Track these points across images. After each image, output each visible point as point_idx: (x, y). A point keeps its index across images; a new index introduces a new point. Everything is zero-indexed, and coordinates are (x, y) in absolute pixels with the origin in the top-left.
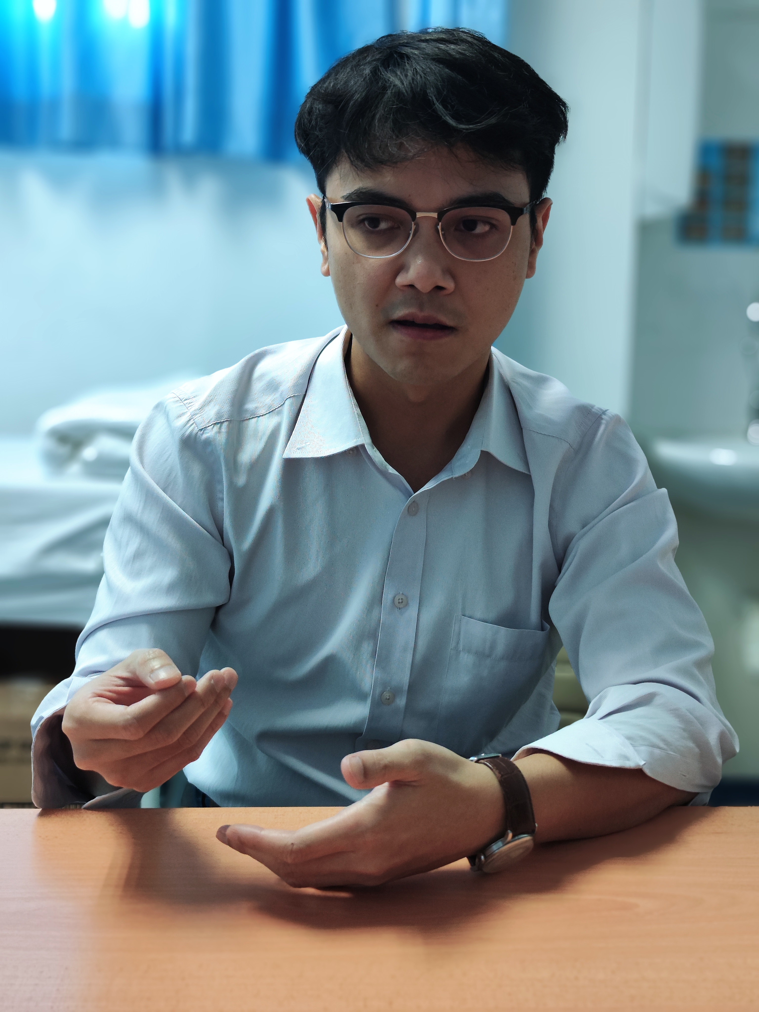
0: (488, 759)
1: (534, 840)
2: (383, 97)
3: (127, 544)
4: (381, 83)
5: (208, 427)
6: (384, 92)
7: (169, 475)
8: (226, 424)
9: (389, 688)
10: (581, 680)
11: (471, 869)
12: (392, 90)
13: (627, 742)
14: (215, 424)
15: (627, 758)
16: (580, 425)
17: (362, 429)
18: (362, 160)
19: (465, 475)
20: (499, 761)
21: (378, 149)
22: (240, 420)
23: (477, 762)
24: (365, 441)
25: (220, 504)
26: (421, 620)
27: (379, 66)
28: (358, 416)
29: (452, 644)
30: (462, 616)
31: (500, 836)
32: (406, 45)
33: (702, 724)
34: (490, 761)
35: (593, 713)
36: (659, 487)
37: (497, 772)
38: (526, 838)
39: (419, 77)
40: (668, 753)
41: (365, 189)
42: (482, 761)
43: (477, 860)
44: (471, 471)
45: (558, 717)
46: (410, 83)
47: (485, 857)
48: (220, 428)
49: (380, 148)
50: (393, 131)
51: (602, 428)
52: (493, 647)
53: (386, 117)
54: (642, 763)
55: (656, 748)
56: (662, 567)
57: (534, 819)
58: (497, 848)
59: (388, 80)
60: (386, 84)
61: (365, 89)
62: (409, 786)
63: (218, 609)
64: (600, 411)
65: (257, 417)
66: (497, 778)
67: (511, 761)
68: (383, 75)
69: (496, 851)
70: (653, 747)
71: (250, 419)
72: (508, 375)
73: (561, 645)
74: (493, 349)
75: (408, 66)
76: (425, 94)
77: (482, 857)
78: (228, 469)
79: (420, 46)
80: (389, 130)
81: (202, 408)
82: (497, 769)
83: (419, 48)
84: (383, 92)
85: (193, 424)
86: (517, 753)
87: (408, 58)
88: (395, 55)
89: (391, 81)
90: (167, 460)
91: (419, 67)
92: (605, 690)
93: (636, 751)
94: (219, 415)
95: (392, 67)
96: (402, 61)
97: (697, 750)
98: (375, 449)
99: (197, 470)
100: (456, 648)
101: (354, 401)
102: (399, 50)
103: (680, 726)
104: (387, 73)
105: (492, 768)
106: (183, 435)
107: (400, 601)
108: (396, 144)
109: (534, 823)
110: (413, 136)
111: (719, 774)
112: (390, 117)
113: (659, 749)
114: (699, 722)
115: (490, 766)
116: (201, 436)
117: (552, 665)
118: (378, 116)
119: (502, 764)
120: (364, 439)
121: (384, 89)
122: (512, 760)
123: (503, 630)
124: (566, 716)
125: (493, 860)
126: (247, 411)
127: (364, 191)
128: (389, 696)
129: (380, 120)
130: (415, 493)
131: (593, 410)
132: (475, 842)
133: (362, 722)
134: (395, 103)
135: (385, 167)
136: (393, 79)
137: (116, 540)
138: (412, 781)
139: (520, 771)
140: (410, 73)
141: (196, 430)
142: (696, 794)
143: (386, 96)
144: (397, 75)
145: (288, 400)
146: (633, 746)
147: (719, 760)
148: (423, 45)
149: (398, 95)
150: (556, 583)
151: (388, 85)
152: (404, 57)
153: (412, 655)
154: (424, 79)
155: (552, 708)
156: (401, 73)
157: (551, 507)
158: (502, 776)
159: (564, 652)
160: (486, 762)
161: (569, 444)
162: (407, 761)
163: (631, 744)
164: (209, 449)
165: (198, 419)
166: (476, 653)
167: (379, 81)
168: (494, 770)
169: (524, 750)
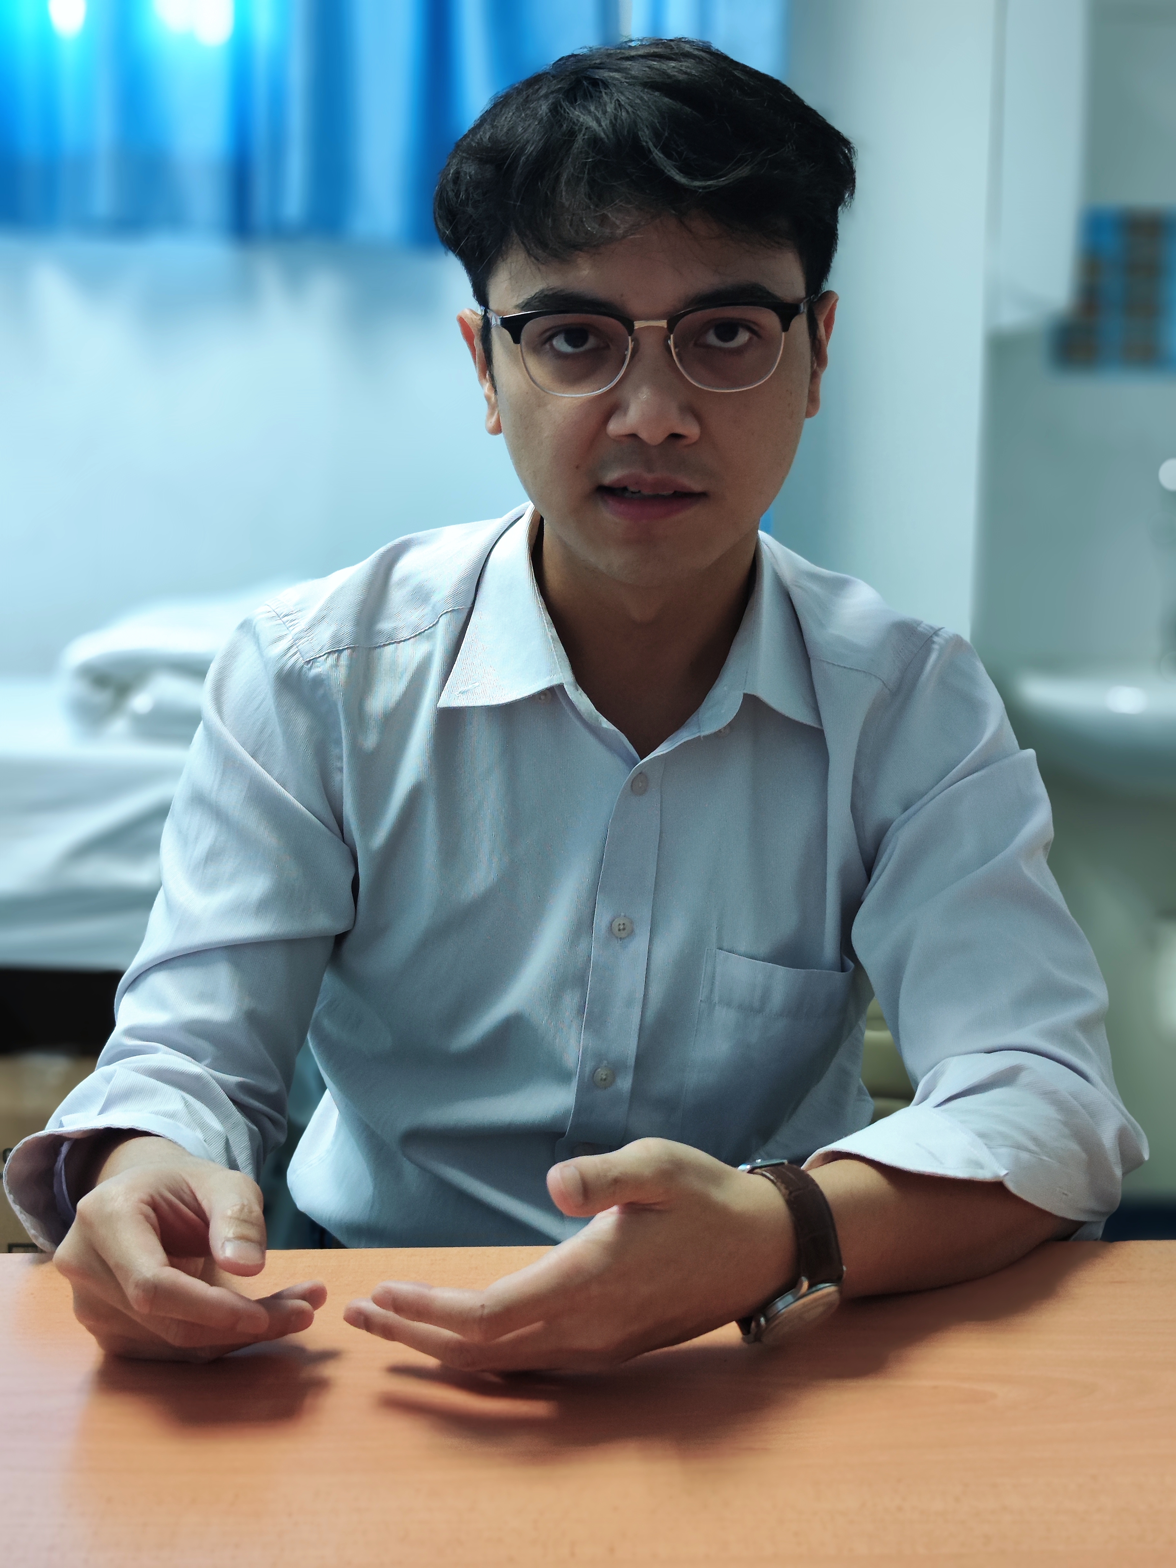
0: (769, 1168)
1: (840, 1292)
2: (571, 148)
3: (197, 838)
4: (567, 126)
5: (318, 657)
6: (573, 139)
7: (261, 731)
8: (346, 653)
9: (605, 1062)
10: (902, 1048)
11: (743, 1339)
12: (584, 135)
13: (980, 1141)
14: (329, 653)
15: (980, 1165)
16: (899, 652)
17: (559, 660)
18: (543, 244)
19: (720, 731)
20: (784, 1170)
21: (569, 227)
22: (369, 646)
23: (751, 1171)
24: (564, 678)
25: (337, 777)
26: (653, 956)
27: (562, 100)
28: (553, 640)
29: (702, 993)
30: (718, 950)
31: (790, 1286)
32: (600, 66)
33: (1092, 1115)
34: (771, 1171)
35: (924, 1098)
36: (1023, 746)
37: (782, 1187)
38: (828, 1290)
39: (624, 114)
40: (1041, 1159)
41: (551, 289)
42: (758, 1170)
43: (753, 1325)
44: (730, 724)
45: (871, 1104)
46: (611, 122)
47: (767, 1321)
48: (338, 659)
49: (571, 225)
50: (590, 199)
51: (933, 657)
52: (765, 997)
53: (578, 177)
54: (1003, 1172)
55: (1025, 1150)
56: (1028, 872)
57: (840, 1259)
58: (783, 1306)
59: (577, 120)
60: (574, 127)
61: (544, 135)
62: (651, 1210)
63: (340, 939)
64: (931, 630)
65: (395, 642)
66: (784, 1196)
67: (803, 1171)
68: (568, 113)
69: (783, 1311)
70: (1018, 1149)
71: (385, 645)
72: (788, 576)
73: (872, 994)
74: (762, 534)
75: (606, 98)
76: (636, 139)
77: (762, 1320)
78: (349, 723)
79: (622, 66)
80: (583, 196)
81: (311, 627)
82: (783, 1182)
83: (620, 68)
84: (570, 138)
85: (296, 653)
86: (809, 1159)
87: (606, 85)
88: (584, 82)
89: (581, 122)
90: (258, 708)
91: (623, 98)
92: (942, 1062)
93: (993, 1154)
94: (336, 639)
95: (582, 101)
96: (596, 91)
97: (1084, 1155)
98: (580, 690)
99: (301, 723)
100: (709, 999)
101: (546, 617)
102: (590, 73)
103: (1059, 1117)
104: (575, 109)
105: (775, 1181)
106: (282, 669)
107: (622, 927)
108: (596, 216)
109: (841, 1265)
110: (621, 204)
111: (1117, 1193)
112: (583, 178)
113: (1028, 1153)
114: (1087, 1113)
115: (772, 1178)
116: (307, 672)
117: (860, 1023)
118: (564, 178)
119: (791, 1175)
120: (563, 675)
121: (572, 134)
122: (803, 1167)
123: (781, 971)
124: (883, 1103)
125: (777, 1325)
126: (380, 632)
127: (551, 293)
128: (606, 1075)
129: (568, 183)
130: (642, 759)
131: (920, 629)
132: (752, 1296)
133: (565, 1115)
134: (590, 156)
135: (581, 254)
136: (584, 119)
137: (180, 832)
138: (655, 1204)
139: (817, 1186)
140: (610, 108)
141: (301, 662)
142: (1080, 1224)
143: (576, 145)
144: (590, 112)
145: (443, 616)
146: (988, 1147)
147: (1118, 1172)
148: (627, 64)
149: (594, 141)
150: (862, 898)
151: (577, 128)
152: (599, 85)
153: (640, 1010)
154: (633, 116)
155: (860, 1091)
156: (596, 108)
157: (855, 779)
158: (791, 1193)
159: (876, 1005)
160: (764, 1173)
161: (883, 682)
162: (647, 1172)
163: (986, 1144)
164: (321, 692)
165: (303, 645)
166: (741, 1007)
167: (563, 124)
168: (779, 1184)
169: (820, 1155)
